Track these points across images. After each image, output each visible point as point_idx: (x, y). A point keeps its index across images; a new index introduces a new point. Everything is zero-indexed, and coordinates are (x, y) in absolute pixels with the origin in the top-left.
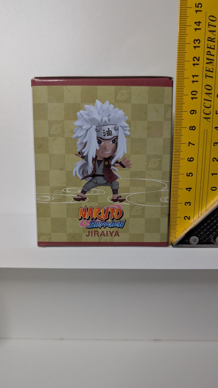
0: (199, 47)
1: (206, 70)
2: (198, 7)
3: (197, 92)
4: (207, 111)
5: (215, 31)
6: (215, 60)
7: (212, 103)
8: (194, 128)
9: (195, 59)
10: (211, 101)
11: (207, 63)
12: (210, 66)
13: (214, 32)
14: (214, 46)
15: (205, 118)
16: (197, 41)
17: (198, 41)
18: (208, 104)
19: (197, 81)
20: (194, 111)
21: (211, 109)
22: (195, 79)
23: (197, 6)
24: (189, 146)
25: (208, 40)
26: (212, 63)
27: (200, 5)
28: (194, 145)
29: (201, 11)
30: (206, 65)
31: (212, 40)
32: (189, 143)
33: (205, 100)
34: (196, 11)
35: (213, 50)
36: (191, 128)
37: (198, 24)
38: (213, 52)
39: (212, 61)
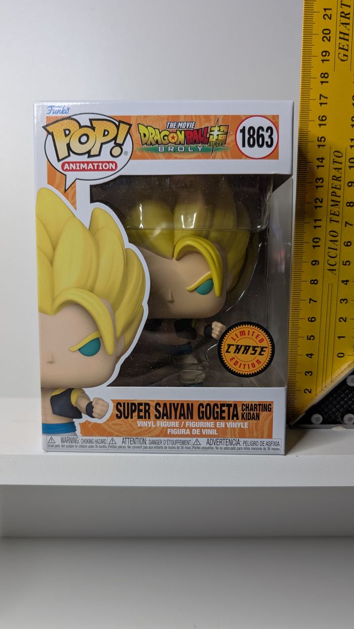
0: (322, 187)
1: (331, 214)
2: (321, 141)
3: (320, 240)
4: (332, 261)
5: (341, 169)
6: (341, 202)
7: (338, 252)
8: (316, 282)
9: (317, 200)
10: (336, 250)
11: (332, 206)
12: (335, 209)
13: (339, 170)
14: (340, 186)
15: (330, 270)
16: (319, 179)
17: (321, 180)
18: (333, 253)
19: (320, 227)
20: (315, 261)
21: (337, 259)
22: (318, 223)
23: (319, 139)
24: (310, 303)
25: (333, 179)
26: (337, 205)
27: (323, 139)
28: (316, 302)
29: (324, 146)
30: (330, 208)
31: (338, 179)
32: (310, 299)
33: (329, 248)
34: (319, 146)
35: (338, 190)
36: (312, 282)
37: (321, 160)
38: (338, 192)
39: (338, 203)
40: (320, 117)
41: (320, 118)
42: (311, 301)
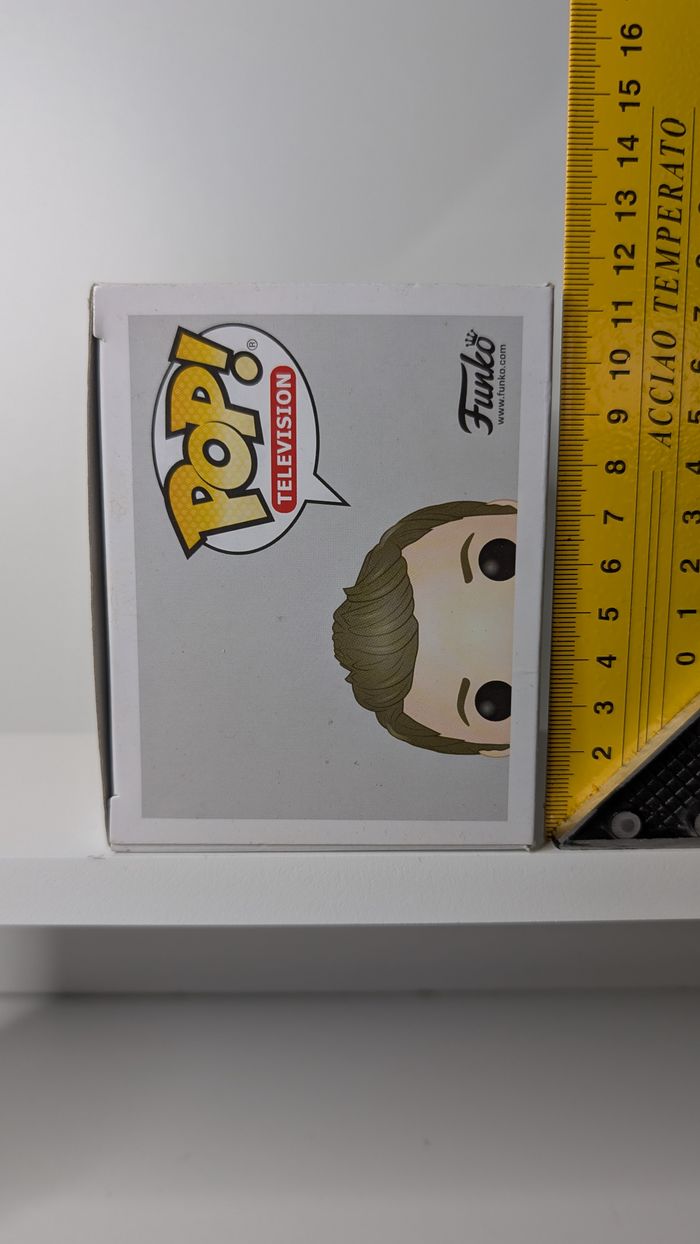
0: (633, 214)
1: (657, 287)
2: (628, 92)
3: (629, 356)
4: (662, 413)
5: (682, 166)
6: (683, 256)
7: (675, 389)
8: (620, 467)
9: (620, 251)
10: (672, 381)
11: (659, 264)
12: (667, 274)
13: (678, 170)
14: (680, 211)
15: (655, 436)
17: (630, 198)
18: (664, 390)
19: (629, 321)
20: (618, 412)
21: (672, 408)
22: (623, 312)
23: (624, 88)
24: (605, 522)
25: (661, 194)
26: (673, 263)
27: (633, 88)
28: (621, 519)
29: (637, 104)
30: (654, 271)
31: (671, 193)
32: (607, 513)
33: (653, 377)
34: (623, 105)
35: (677, 223)
36: (611, 467)
37: (629, 144)
38: (675, 229)
39: (675, 259)
40: (624, 27)
41: (626, 32)
42: (609, 517)
